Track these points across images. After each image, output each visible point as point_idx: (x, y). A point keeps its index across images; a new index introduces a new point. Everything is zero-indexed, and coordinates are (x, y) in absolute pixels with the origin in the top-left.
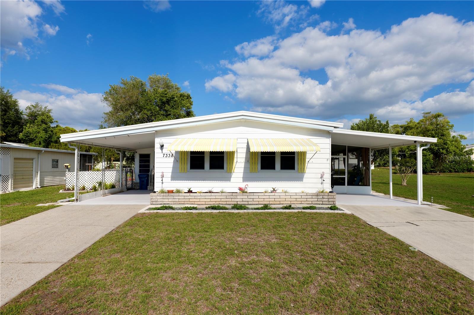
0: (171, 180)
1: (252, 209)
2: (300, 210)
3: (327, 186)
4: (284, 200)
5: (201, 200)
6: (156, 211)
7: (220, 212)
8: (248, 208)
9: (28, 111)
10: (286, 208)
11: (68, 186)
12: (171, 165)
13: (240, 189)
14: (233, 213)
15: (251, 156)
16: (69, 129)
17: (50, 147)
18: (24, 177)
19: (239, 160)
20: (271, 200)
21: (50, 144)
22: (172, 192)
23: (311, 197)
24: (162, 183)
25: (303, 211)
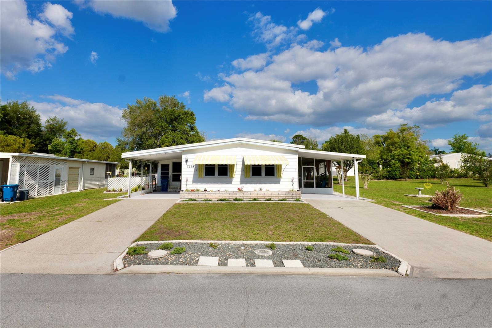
0: (193, 183)
1: (246, 201)
2: (276, 201)
3: (296, 187)
4: (267, 196)
5: (213, 196)
6: (186, 202)
7: (226, 202)
8: (244, 201)
9: (47, 124)
10: (268, 200)
11: (109, 188)
12: (193, 173)
13: (239, 189)
14: (234, 203)
15: (245, 168)
16: (91, 142)
17: (74, 156)
18: (73, 182)
19: (237, 170)
20: (258, 196)
21: (75, 155)
22: (194, 191)
23: (285, 194)
24: (187, 185)
25: (278, 202)
